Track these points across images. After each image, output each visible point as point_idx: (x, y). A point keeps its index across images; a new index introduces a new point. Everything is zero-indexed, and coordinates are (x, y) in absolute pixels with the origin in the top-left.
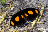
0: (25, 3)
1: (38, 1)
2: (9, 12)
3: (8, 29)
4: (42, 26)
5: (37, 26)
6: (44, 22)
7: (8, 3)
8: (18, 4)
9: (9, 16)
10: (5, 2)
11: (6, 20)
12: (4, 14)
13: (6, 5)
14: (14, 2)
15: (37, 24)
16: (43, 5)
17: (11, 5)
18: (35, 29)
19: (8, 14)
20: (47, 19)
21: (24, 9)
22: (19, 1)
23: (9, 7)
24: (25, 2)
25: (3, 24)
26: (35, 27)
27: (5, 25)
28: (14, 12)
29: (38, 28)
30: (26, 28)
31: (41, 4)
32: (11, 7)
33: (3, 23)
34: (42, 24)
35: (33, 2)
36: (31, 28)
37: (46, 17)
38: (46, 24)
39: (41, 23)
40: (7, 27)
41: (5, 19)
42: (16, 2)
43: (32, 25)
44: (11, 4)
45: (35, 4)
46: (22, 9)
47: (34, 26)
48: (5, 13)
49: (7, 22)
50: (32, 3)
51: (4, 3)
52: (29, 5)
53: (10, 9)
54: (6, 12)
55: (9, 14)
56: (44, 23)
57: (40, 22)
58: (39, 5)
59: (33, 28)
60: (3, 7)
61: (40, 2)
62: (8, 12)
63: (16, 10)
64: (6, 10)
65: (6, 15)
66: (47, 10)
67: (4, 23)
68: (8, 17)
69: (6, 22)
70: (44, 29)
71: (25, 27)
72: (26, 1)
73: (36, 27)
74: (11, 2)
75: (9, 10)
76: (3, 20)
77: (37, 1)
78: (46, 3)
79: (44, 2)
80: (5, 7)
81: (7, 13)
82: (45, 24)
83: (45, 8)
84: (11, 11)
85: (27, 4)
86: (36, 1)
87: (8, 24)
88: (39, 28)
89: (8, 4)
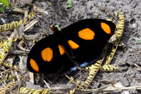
0: (68, 8)
1: (108, 4)
2: (21, 37)
3: (17, 86)
4: (117, 79)
5: (105, 77)
6: (123, 66)
7: (19, 10)
8: (46, 12)
9: (21, 48)
10: (10, 5)
11: (11, 60)
12: (5, 43)
13: (13, 15)
14: (35, 7)
15: (103, 72)
16: (121, 17)
17: (26, 15)
18: (99, 87)
19: (19, 41)
20: (134, 57)
21: (65, 27)
22: (50, 4)
23: (21, 21)
24: (69, 6)
25: (2, 71)
26: (97, 81)
27: (10, 74)
28: (36, 35)
29: (106, 83)
30: (71, 85)
31: (116, 13)
32: (25, 19)
33: (3, 68)
34: (117, 71)
35: (91, 8)
36: (86, 82)
37: (131, 50)
38: (130, 71)
39: (115, 68)
40: (16, 79)
41: (9, 55)
42: (42, 6)
43: (90, 73)
44: (26, 13)
45: (97, 11)
46: (60, 26)
47: (95, 79)
48: (10, 39)
49: (13, 64)
50: (89, 10)
51: (5, 9)
52: (79, 15)
53: (25, 25)
54: (13, 35)
55: (21, 43)
56: (126, 68)
57: (112, 67)
58: (110, 16)
59: (91, 84)
60: (4, 21)
61: (112, 8)
62: (17, 37)
63: (40, 30)
64: (12, 31)
65: (12, 46)
66: (132, 32)
67: (7, 68)
68: (18, 52)
69: (11, 66)
70: (124, 85)
71: (69, 80)
72: (73, 4)
73: (102, 82)
74: (28, 7)
75: (20, 28)
76: (3, 58)
77: (104, 4)
78: (130, 10)
79: (125, 7)
80: (10, 22)
81: (16, 40)
82: (127, 72)
83: (126, 23)
84: (27, 33)
85: (74, 12)
86: (100, 4)
87: (18, 72)
88: (109, 83)
89: (18, 13)
